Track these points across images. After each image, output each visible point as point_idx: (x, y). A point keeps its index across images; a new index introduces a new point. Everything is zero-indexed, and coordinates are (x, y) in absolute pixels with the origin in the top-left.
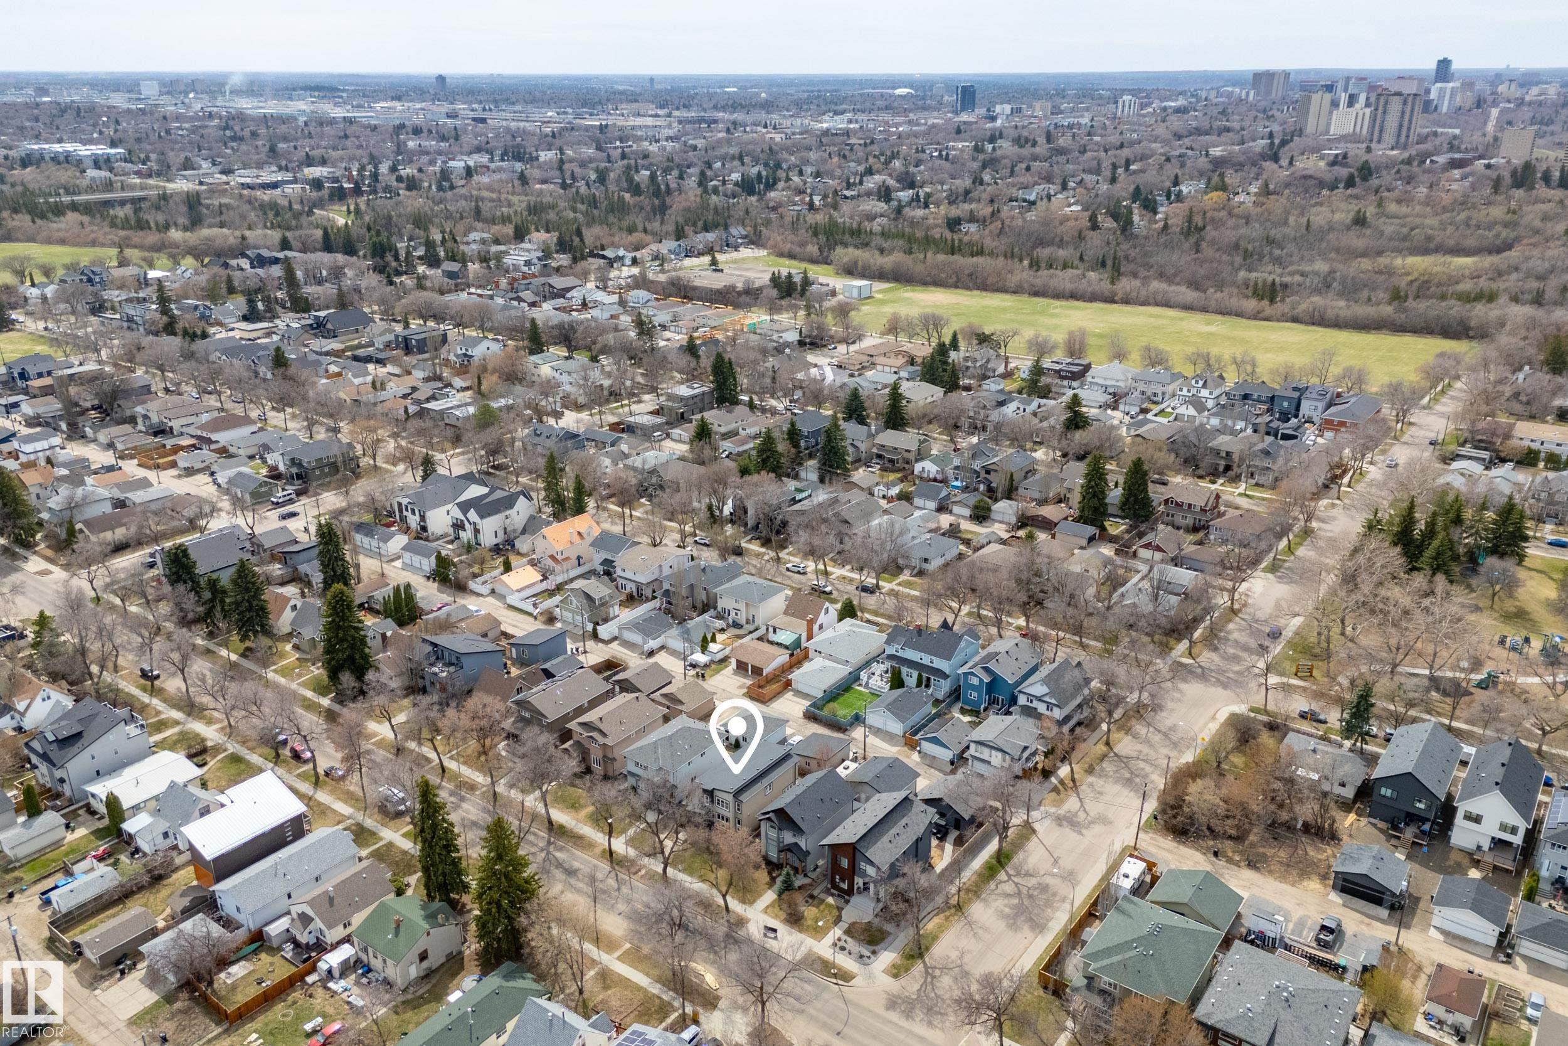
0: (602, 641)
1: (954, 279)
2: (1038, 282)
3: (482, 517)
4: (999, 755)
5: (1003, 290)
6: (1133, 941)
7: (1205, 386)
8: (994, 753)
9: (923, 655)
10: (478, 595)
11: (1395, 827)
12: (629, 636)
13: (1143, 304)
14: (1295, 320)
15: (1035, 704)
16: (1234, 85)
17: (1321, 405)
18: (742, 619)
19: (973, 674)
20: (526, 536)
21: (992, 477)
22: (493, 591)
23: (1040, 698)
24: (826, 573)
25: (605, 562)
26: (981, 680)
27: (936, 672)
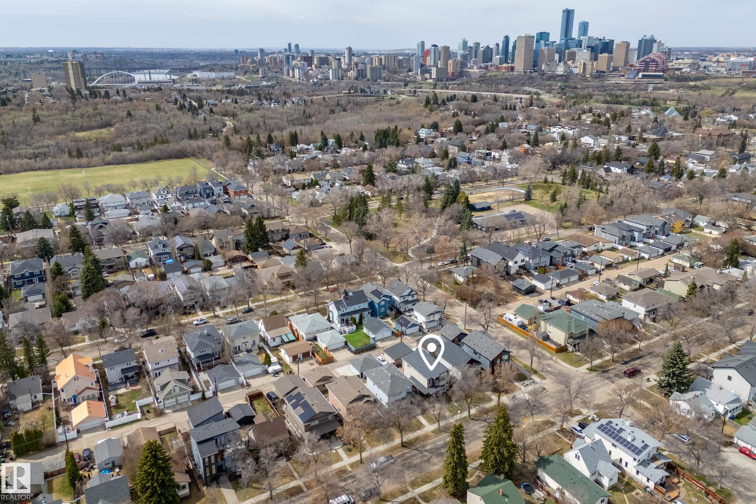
6: (569, 320)
7: (168, 193)
8: (436, 315)
9: (355, 306)
15: (406, 298)
17: (222, 188)
18: (249, 346)
19: (383, 300)
20: (19, 399)
21: (185, 251)
22: (78, 432)
23: (409, 295)
24: (216, 316)
25: (123, 371)
26: (385, 300)
27: (364, 310)
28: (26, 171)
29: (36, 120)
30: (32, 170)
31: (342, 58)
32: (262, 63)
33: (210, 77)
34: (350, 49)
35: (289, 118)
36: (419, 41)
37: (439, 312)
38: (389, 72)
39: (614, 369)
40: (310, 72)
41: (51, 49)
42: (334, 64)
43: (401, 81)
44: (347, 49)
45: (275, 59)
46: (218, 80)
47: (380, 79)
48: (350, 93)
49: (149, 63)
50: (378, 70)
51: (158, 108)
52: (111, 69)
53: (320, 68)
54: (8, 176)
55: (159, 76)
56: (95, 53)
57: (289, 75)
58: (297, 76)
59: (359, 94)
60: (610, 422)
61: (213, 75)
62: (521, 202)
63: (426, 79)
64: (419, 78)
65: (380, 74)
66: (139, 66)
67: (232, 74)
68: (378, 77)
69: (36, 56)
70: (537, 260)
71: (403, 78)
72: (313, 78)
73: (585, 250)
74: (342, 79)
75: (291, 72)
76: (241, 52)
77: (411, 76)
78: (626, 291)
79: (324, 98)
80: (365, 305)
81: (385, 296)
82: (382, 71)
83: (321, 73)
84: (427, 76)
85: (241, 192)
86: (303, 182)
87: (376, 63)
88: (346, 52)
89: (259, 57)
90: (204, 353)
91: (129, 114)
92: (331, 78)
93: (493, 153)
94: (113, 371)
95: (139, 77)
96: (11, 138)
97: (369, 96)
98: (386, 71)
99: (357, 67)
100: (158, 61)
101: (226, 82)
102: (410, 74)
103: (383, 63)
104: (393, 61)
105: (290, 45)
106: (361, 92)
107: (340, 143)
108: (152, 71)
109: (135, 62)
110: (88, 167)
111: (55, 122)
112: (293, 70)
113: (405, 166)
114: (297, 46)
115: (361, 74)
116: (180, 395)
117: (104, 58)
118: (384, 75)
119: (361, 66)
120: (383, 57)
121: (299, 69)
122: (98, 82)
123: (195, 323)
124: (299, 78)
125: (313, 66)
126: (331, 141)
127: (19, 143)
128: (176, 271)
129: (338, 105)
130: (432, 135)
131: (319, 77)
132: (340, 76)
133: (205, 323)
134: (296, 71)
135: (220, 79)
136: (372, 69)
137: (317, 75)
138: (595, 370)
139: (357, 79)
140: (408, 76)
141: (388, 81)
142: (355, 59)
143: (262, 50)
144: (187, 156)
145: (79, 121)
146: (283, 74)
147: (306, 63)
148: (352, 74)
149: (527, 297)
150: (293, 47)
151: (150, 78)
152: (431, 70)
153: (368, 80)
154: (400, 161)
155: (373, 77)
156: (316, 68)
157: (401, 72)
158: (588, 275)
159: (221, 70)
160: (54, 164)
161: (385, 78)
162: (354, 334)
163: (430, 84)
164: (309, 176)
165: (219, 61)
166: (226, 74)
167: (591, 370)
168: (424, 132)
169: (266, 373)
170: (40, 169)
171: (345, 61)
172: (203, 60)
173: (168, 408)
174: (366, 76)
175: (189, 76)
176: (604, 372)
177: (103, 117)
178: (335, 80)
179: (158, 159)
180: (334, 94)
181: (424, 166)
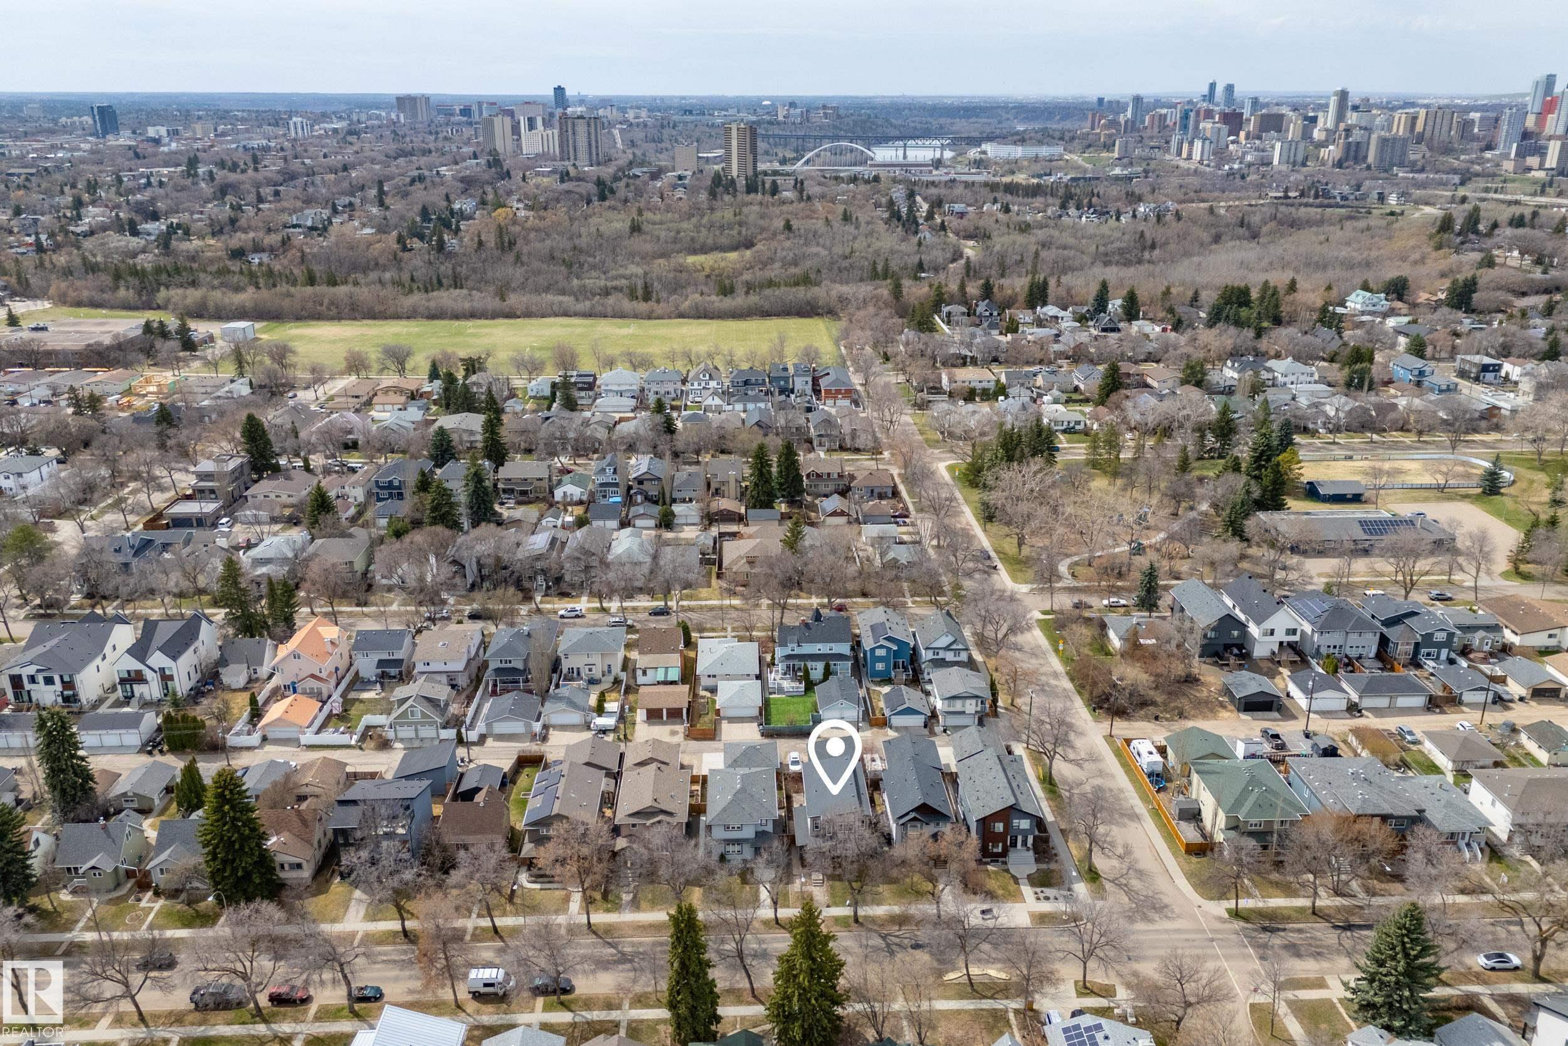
0: (474, 744)
1: (334, 311)
2: (432, 304)
3: (174, 658)
4: (974, 701)
5: (397, 317)
6: (1247, 786)
7: (711, 378)
8: (968, 702)
9: (819, 646)
10: (249, 748)
11: (1221, 658)
12: (500, 728)
13: (543, 316)
14: (681, 316)
15: (942, 655)
16: (377, 108)
17: (810, 379)
18: (597, 673)
19: (881, 647)
20: (233, 667)
21: (646, 486)
22: (265, 739)
23: (947, 648)
24: (604, 610)
25: (381, 663)
26: (889, 649)
27: (841, 657)
28: (556, 315)
29: (636, 228)
30: (566, 314)
31: (1320, 115)
32: (1132, 126)
33: (1012, 156)
34: (1343, 95)
35: (1102, 249)
36: (1541, 73)
37: (977, 697)
38: (1431, 149)
39: (1300, 931)
40: (1231, 147)
41: (767, 99)
42: (1293, 131)
43: (1455, 171)
44: (1336, 93)
45: (1163, 118)
46: (1025, 163)
47: (1401, 165)
48: (1287, 197)
49: (919, 126)
50: (1398, 145)
51: (846, 218)
52: (838, 138)
53: (1260, 138)
54: (527, 321)
55: (921, 153)
56: (824, 107)
57: (1179, 154)
58: (1196, 155)
59: (1311, 200)
60: (1099, 1027)
61: (1018, 152)
62: (1465, 497)
63: (1530, 169)
64: (1508, 166)
65: (1404, 153)
66: (896, 133)
67: (1058, 150)
68: (1396, 160)
69: (731, 112)
70: (1335, 638)
71: (1464, 165)
72: (1231, 160)
73: (1509, 636)
74: (1304, 165)
75: (1185, 146)
76: (1110, 102)
77: (1488, 161)
78: (1536, 763)
79: (1211, 210)
80: (844, 648)
81: (889, 639)
82: (1410, 146)
83: (1257, 149)
84: (1533, 161)
85: (838, 392)
86: (972, 385)
87: (1400, 129)
88: (1333, 102)
89: (1129, 114)
90: (508, 665)
91: (788, 227)
92: (1276, 161)
93: (1507, 367)
94: (366, 660)
95: (883, 154)
96: (582, 258)
97: (1338, 206)
98: (1423, 147)
99: (1347, 137)
100: (935, 123)
101: (1038, 168)
102: (1488, 155)
103: (1419, 127)
104: (1446, 123)
105: (1213, 86)
106: (1316, 196)
107: (1132, 311)
108: (911, 142)
109: (892, 125)
110: (649, 318)
111: (663, 234)
112: (1191, 143)
113: (1236, 375)
114: (1230, 88)
115: (1354, 154)
116: (423, 724)
117: (839, 117)
118: (1412, 157)
119: (1357, 135)
120: (1422, 113)
121: (1205, 139)
122: (807, 162)
123: (562, 612)
124: (1201, 162)
125: (1242, 134)
126: (1115, 305)
127: (594, 267)
128: (609, 518)
129: (1242, 225)
130: (1378, 308)
131: (1249, 158)
132: (1300, 158)
133: (577, 616)
134: (1198, 144)
135: (1030, 160)
136: (1384, 141)
137: (1244, 154)
138: (1246, 919)
139: (1339, 164)
140: (1481, 161)
141: (1422, 170)
142: (1352, 118)
143: (1137, 100)
144: (818, 314)
145: (703, 236)
146: (1168, 151)
147: (1225, 129)
148: (1332, 152)
149: (1244, 717)
150: (1220, 90)
151: (905, 157)
152: (1546, 148)
153: (1369, 168)
154: (1229, 363)
155: (1382, 160)
156: (1247, 137)
157: (1464, 151)
158: (1461, 703)
159: (1040, 143)
160: (599, 308)
161: (1414, 163)
162: (795, 700)
163: (1535, 182)
164: (1001, 374)
165: (1058, 122)
166: (1044, 151)
167: (1236, 914)
168: (1360, 299)
169: (588, 727)
170: (576, 314)
171: (1326, 120)
172: (1027, 119)
173: (402, 740)
174: (1366, 157)
175: (973, 153)
176: (1265, 929)
177: (744, 230)
178: (1284, 168)
179: (766, 314)
180: (1248, 198)
181: (1288, 380)
